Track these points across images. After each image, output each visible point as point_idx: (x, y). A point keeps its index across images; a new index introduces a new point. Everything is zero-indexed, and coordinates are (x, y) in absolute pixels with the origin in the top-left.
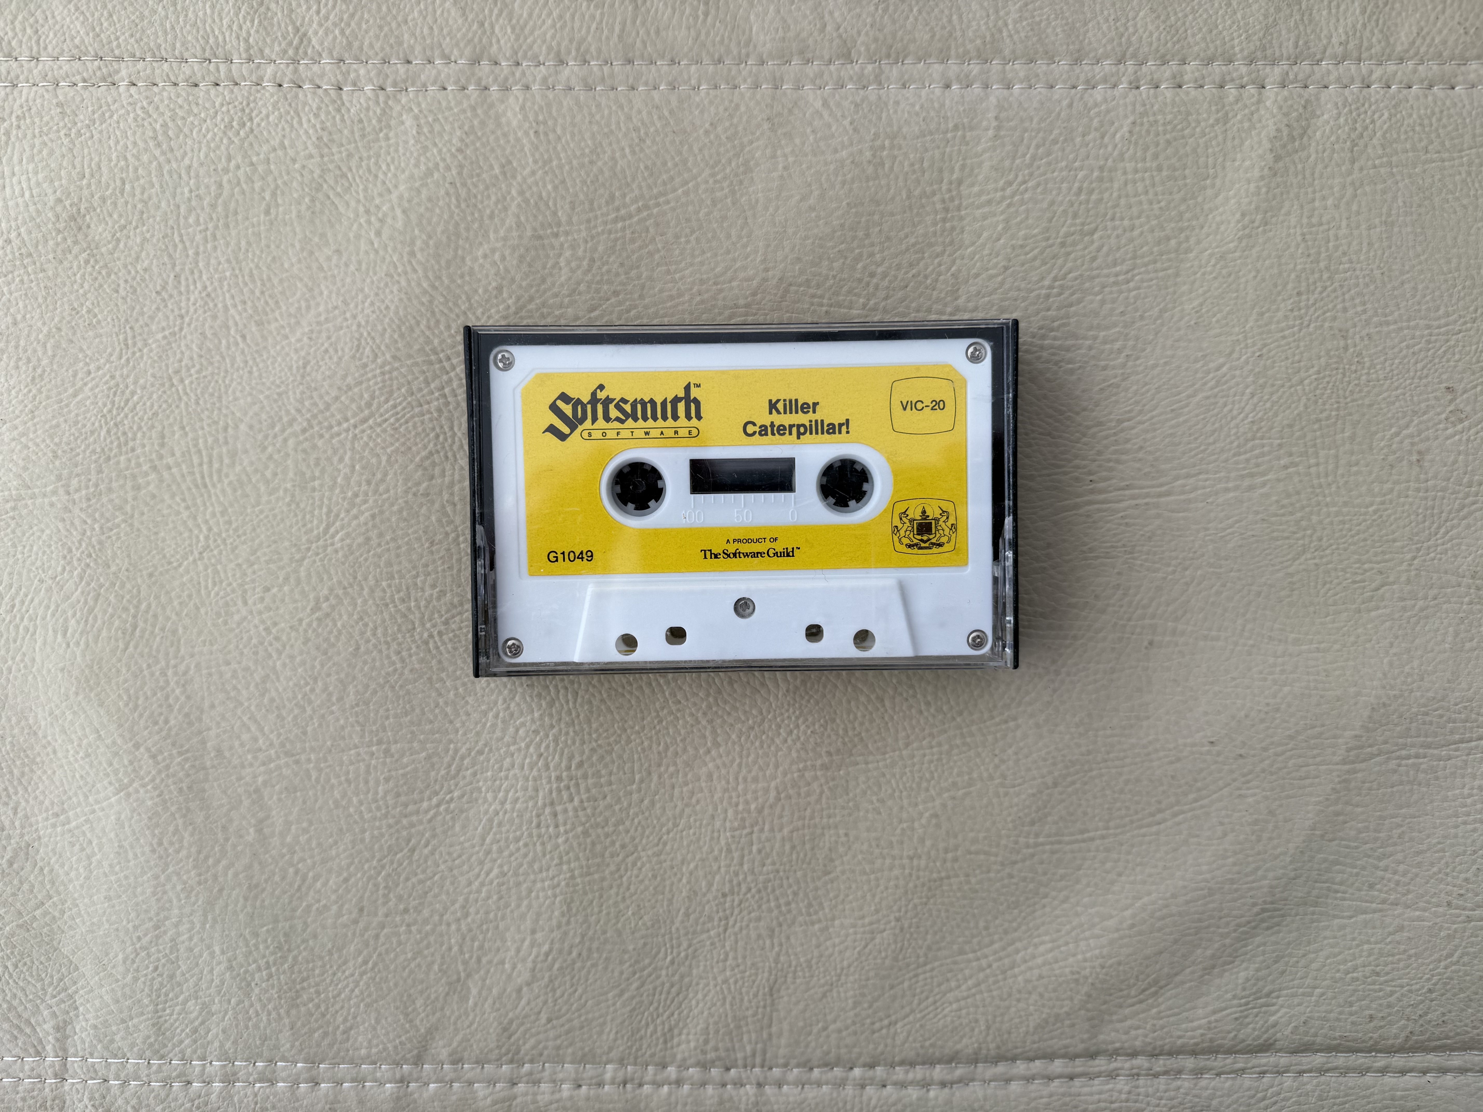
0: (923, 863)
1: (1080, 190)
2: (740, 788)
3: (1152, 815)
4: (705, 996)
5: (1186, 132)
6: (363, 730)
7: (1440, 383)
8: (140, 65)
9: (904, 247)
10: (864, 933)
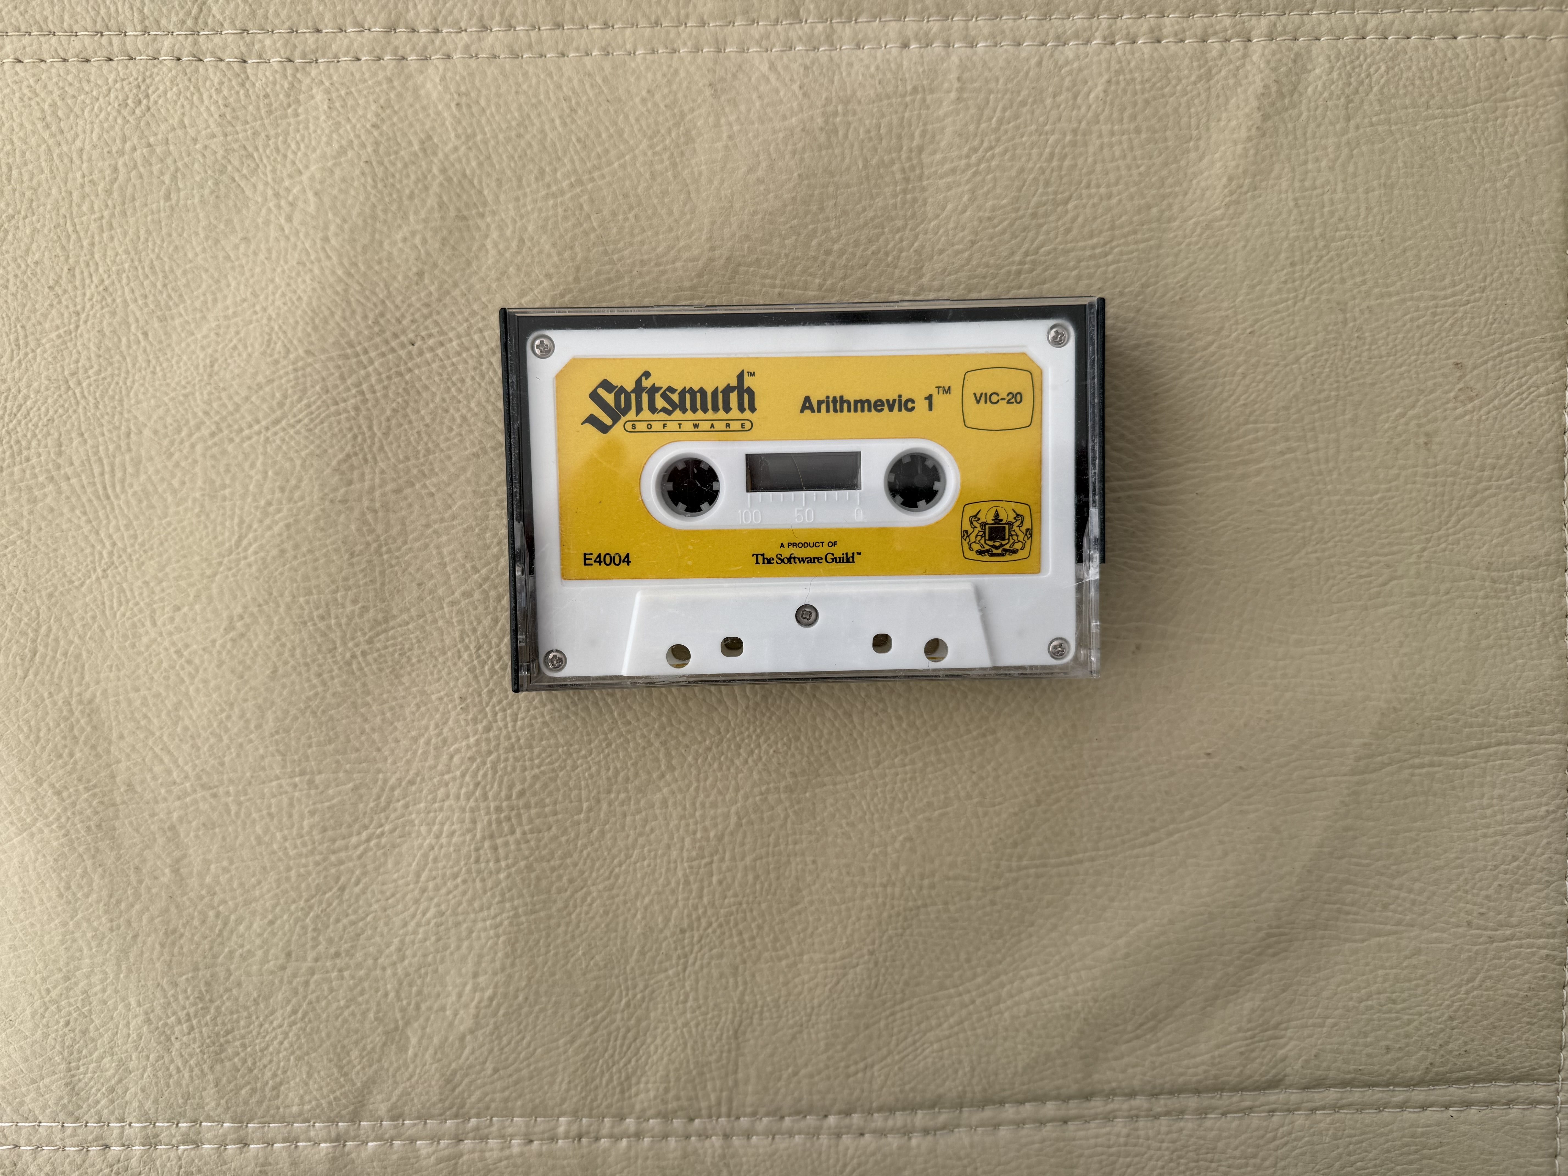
0: (897, 890)
1: (1052, 155)
2: (698, 814)
3: (1146, 834)
4: (664, 1041)
5: (1166, 90)
6: (284, 760)
7: (1448, 358)
8: (26, 40)
9: (862, 221)
10: (835, 968)
